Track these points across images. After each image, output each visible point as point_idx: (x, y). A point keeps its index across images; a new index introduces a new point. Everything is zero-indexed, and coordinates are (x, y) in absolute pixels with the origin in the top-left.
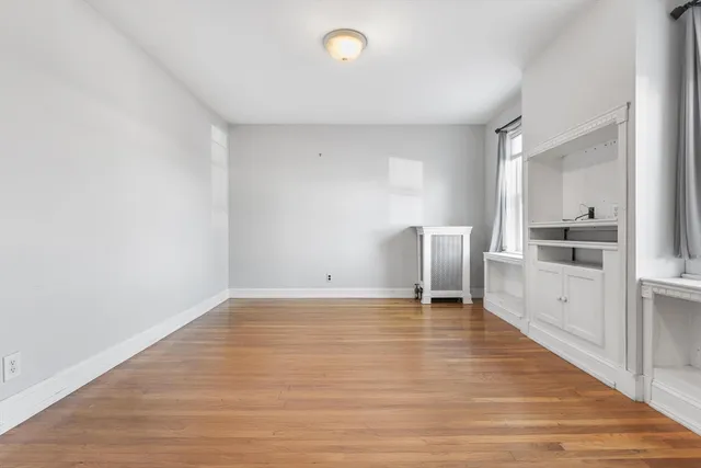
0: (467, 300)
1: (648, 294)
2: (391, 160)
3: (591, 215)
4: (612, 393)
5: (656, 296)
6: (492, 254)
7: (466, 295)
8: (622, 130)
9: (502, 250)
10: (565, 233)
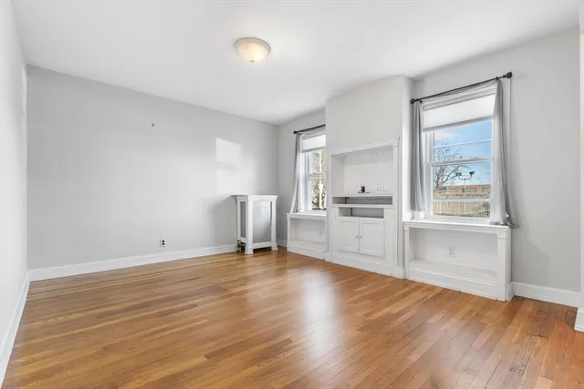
0: (275, 248)
1: (407, 228)
2: (219, 141)
3: (363, 190)
4: (391, 279)
5: (411, 229)
6: (291, 215)
7: (273, 244)
8: (395, 150)
9: (297, 211)
10: (346, 200)
